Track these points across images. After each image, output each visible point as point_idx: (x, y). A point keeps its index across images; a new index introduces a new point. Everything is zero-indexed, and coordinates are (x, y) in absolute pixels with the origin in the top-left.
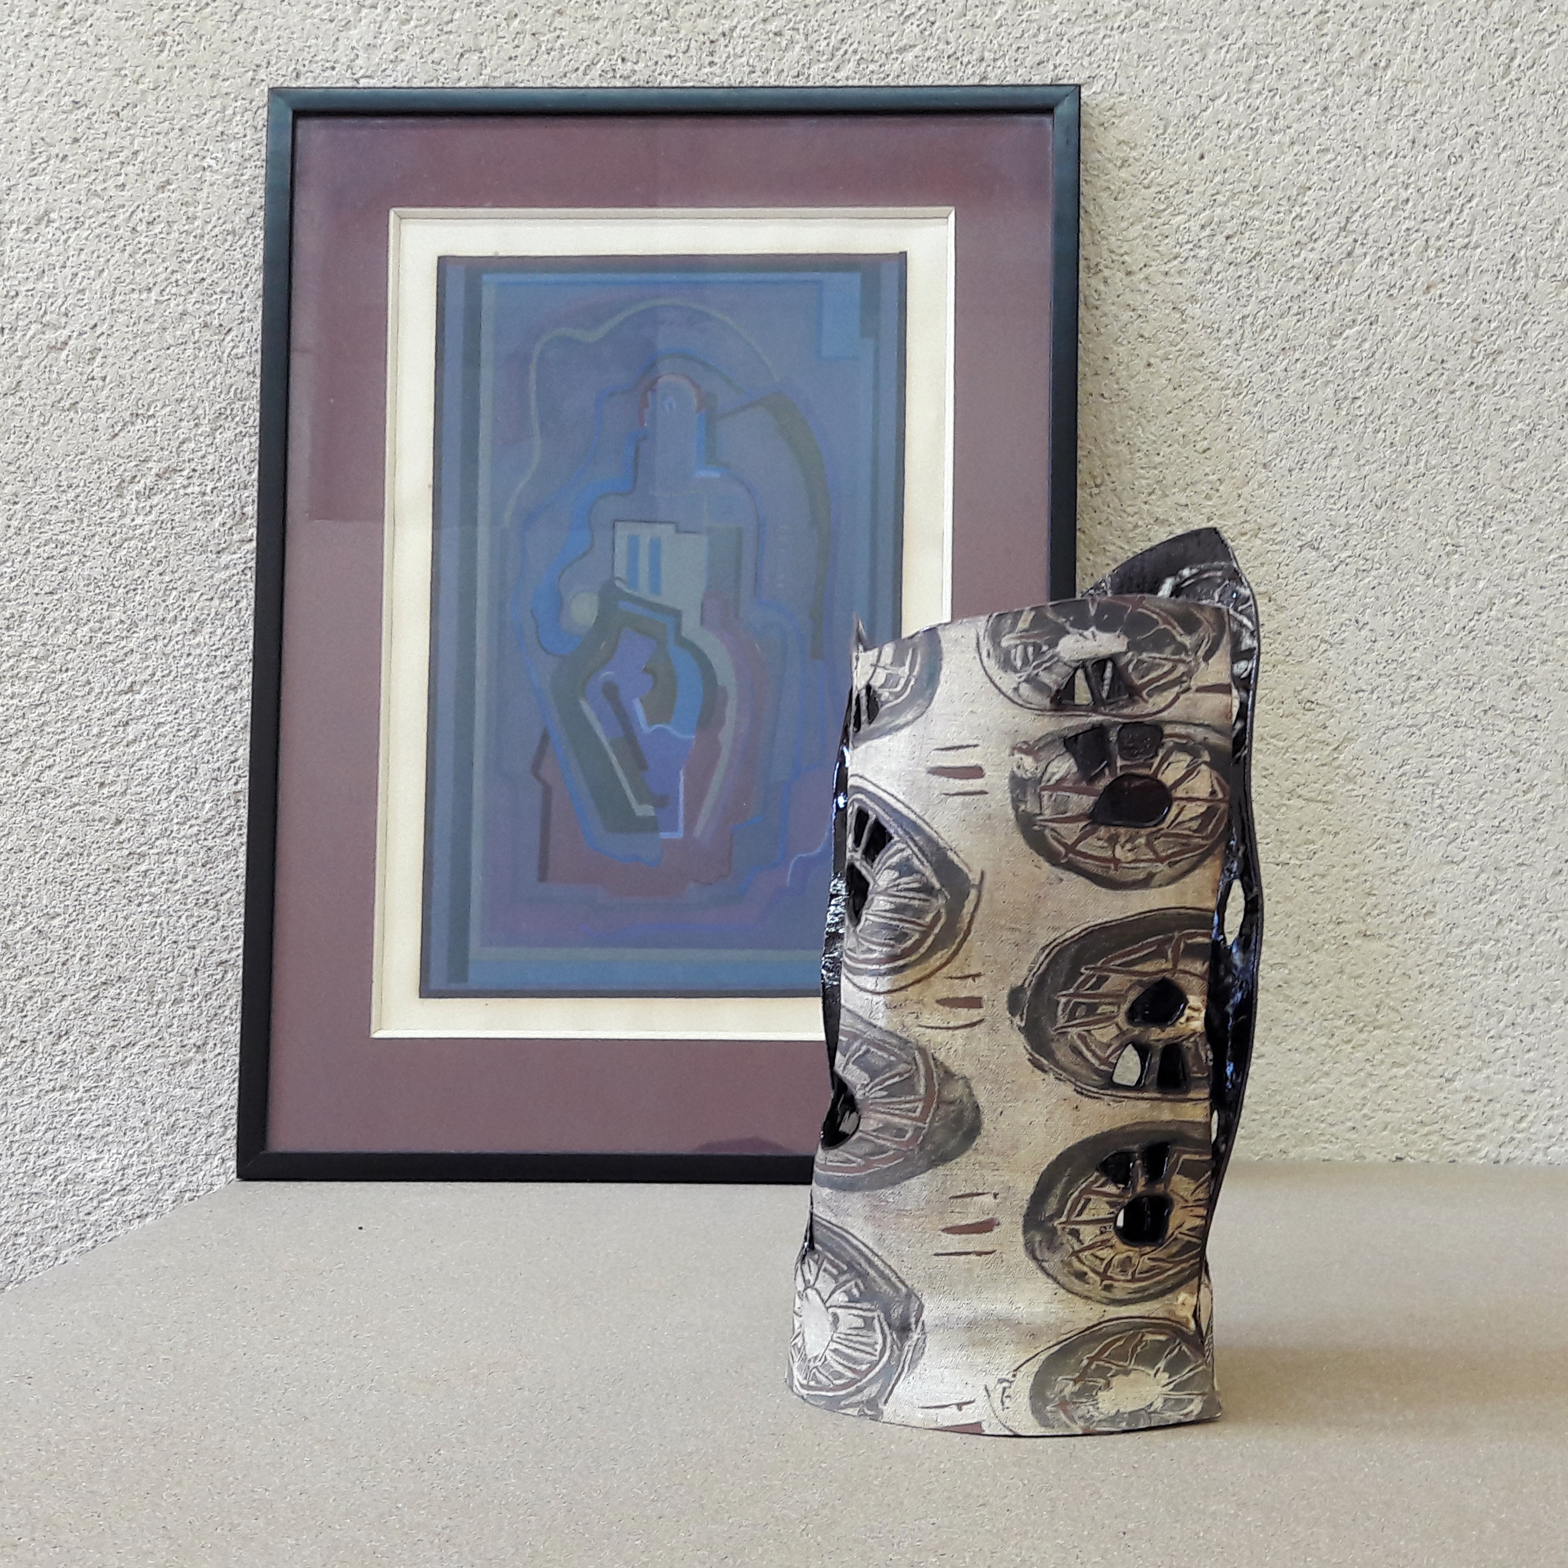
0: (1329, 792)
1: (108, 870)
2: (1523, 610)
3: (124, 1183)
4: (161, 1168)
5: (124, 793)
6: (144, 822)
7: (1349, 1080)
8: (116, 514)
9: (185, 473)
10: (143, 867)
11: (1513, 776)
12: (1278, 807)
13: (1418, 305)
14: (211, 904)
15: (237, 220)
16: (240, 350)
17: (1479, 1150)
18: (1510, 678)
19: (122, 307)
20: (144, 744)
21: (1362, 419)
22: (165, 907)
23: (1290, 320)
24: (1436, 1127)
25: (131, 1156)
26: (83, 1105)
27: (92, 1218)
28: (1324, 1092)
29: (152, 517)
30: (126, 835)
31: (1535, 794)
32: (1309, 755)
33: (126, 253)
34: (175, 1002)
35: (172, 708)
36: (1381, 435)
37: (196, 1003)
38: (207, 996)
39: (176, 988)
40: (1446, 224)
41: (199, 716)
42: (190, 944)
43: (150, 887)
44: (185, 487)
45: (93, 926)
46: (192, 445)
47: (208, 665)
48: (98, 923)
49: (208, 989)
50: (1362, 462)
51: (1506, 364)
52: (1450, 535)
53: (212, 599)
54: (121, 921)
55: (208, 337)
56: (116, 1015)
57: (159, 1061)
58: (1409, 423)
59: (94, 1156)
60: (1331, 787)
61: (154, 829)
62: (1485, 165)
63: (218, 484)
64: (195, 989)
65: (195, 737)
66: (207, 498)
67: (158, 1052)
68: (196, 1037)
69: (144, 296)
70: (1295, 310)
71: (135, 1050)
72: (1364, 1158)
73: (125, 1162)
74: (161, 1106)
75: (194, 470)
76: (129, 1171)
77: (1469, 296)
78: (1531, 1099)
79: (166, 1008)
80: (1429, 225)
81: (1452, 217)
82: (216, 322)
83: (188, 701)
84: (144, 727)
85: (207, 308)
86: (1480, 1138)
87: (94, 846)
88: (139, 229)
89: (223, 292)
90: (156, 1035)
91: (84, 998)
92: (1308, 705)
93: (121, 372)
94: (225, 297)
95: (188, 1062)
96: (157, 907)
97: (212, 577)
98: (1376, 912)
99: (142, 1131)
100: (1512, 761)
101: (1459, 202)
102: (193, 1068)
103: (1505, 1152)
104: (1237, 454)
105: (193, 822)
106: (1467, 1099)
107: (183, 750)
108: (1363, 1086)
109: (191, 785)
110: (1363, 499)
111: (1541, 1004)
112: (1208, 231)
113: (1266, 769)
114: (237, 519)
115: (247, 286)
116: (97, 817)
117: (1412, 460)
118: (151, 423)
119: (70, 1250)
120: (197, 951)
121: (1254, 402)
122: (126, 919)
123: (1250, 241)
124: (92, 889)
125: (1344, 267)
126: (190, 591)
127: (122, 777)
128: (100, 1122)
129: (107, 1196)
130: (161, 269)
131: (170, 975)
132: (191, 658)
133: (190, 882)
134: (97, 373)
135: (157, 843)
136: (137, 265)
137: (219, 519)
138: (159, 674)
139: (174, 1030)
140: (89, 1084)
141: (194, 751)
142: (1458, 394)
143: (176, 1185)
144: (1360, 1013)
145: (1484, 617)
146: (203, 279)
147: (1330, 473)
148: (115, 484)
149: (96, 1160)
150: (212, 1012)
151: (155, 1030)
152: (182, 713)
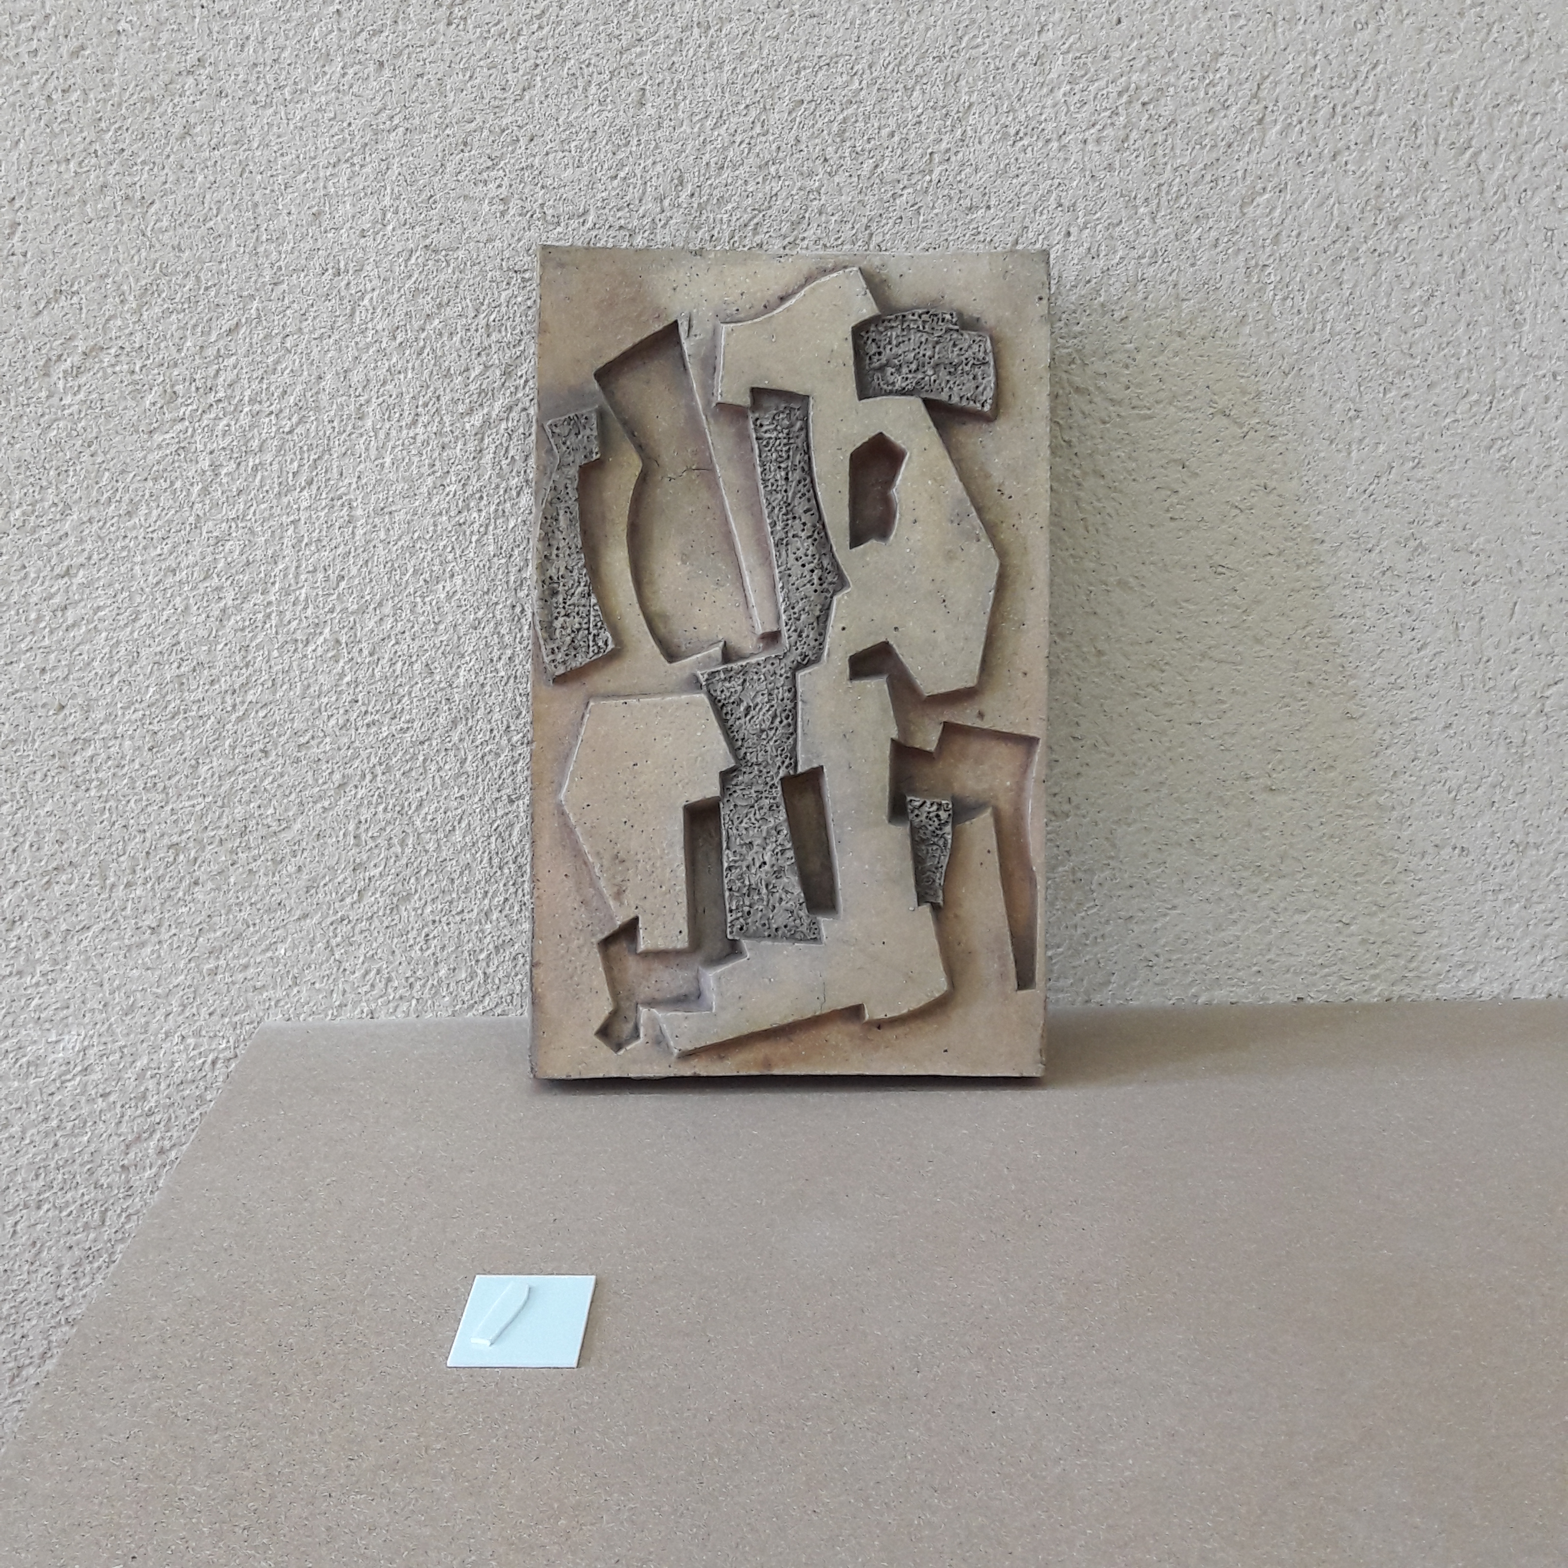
0: (1238, 654)
1: (54, 756)
2: (1420, 473)
3: (86, 1063)
4: (121, 1048)
5: (66, 678)
6: (87, 710)
7: (1255, 927)
8: (43, 394)
9: (113, 351)
10: (89, 752)
11: (1408, 635)
12: (1192, 669)
13: (1324, 173)
14: (160, 786)
15: (155, 87)
16: (165, 223)
17: (1374, 989)
18: (1407, 539)
19: (40, 179)
20: (84, 629)
21: (1272, 286)
22: (113, 792)
23: (1204, 188)
24: (1334, 968)
25: (92, 1037)
26: (42, 989)
27: (57, 1098)
28: (1232, 939)
29: (81, 396)
30: (71, 720)
31: (1428, 651)
32: (1219, 618)
33: (42, 123)
34: (128, 885)
35: (111, 592)
36: (1289, 303)
37: (149, 886)
38: (160, 879)
39: (128, 871)
40: (1352, 90)
41: (138, 599)
42: (141, 828)
43: (96, 772)
44: (113, 366)
45: (42, 812)
46: (119, 322)
47: (145, 548)
48: (46, 810)
49: (161, 872)
50: (1271, 329)
51: (1406, 231)
52: (1353, 401)
53: (146, 479)
54: (70, 807)
55: (130, 210)
56: (67, 900)
57: (116, 943)
58: (1315, 289)
59: (53, 1038)
60: (1240, 648)
61: (98, 715)
62: (1388, 32)
63: (148, 362)
64: (147, 872)
65: (134, 621)
66: (136, 377)
67: (113, 935)
68: (150, 920)
69: (62, 168)
70: (1208, 178)
71: (90, 934)
72: (1268, 999)
73: (86, 1043)
74: (119, 988)
75: (122, 348)
76: (91, 1052)
77: (1372, 165)
78: (1421, 940)
79: (120, 891)
80: (1336, 92)
81: (1359, 82)
82: (138, 195)
83: (126, 584)
84: (83, 611)
85: (129, 180)
86: (1374, 977)
87: (38, 733)
88: (54, 97)
89: (144, 163)
90: (111, 918)
91: (36, 885)
92: (1218, 569)
93: (42, 247)
94: (147, 168)
95: (143, 944)
96: (105, 793)
97: (145, 458)
98: (1281, 767)
99: (101, 1012)
100: (1408, 620)
101: (1364, 69)
102: (148, 950)
103: (1398, 990)
104: (1153, 322)
105: (137, 705)
106: (1364, 941)
107: (123, 635)
108: (1269, 932)
109: (133, 669)
110: (1272, 365)
111: (1431, 850)
112: (1125, 99)
113: (1179, 633)
114: (168, 398)
115: (169, 156)
116: (40, 704)
117: (1318, 327)
118: (75, 299)
119: (34, 1131)
120: (148, 835)
121: (1169, 270)
122: (75, 804)
123: (1167, 108)
124: (39, 776)
125: (1255, 134)
126: (123, 472)
127: (63, 663)
128: (58, 1005)
129: (69, 1077)
130: (79, 139)
131: (122, 859)
132: (127, 540)
133: (137, 767)
134: (19, 248)
135: (102, 728)
136: (54, 135)
137: (149, 399)
138: (95, 557)
139: (128, 911)
140: (47, 967)
141: (136, 635)
142: (1362, 261)
143: (138, 1064)
144: (1266, 864)
145: (1383, 480)
146: (123, 150)
147: (1241, 341)
148: (41, 363)
149: (57, 1042)
150: (165, 895)
151: (109, 914)
152: (120, 597)
